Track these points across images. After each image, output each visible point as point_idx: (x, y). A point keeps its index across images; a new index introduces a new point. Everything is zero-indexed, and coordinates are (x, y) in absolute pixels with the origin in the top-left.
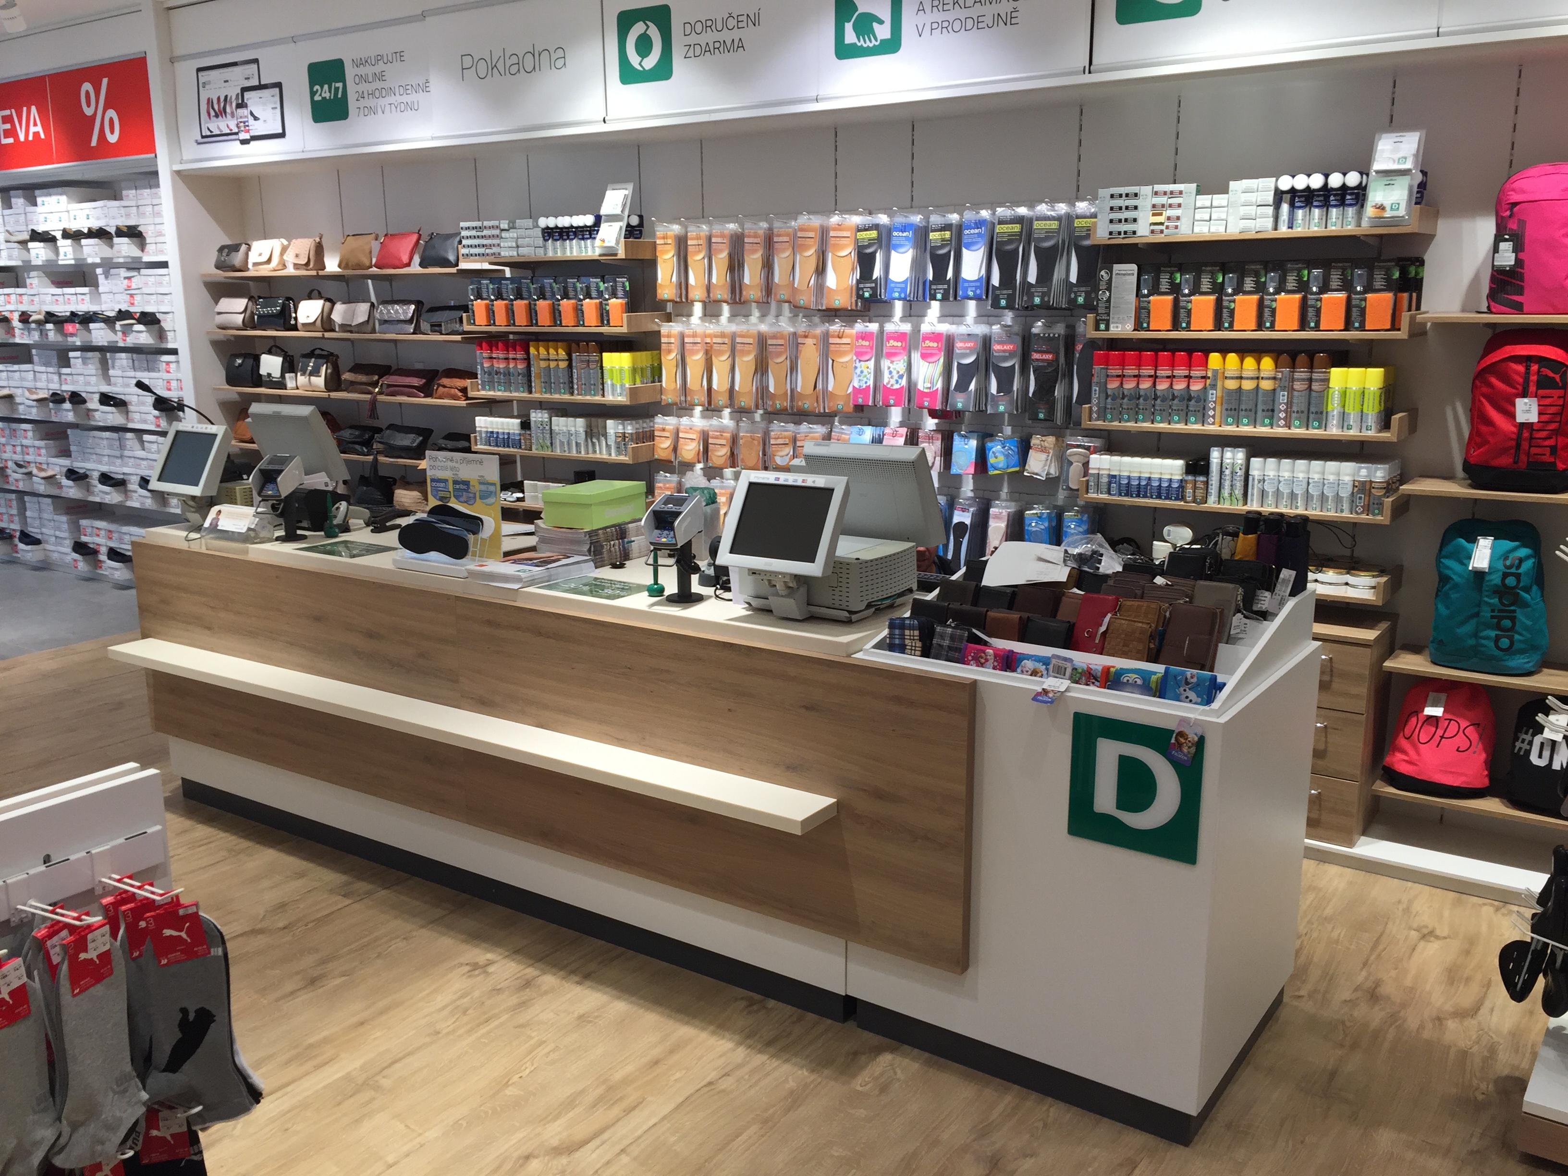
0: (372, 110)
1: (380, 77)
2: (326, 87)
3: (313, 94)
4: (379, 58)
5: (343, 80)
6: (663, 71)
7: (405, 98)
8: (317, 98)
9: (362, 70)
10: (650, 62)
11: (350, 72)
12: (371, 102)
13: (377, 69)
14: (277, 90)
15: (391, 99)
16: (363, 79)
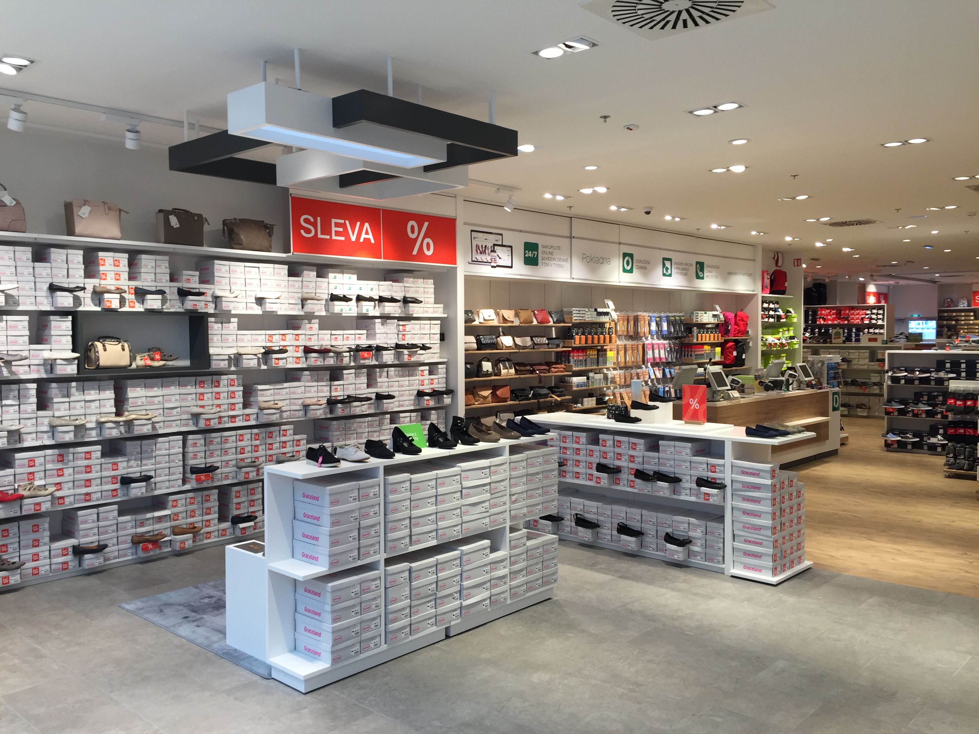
0: (547, 265)
1: (551, 253)
2: (530, 252)
3: (525, 254)
4: (552, 247)
5: (537, 251)
6: (631, 271)
7: (559, 263)
8: (526, 255)
9: (545, 250)
10: (629, 268)
11: (540, 249)
12: (547, 262)
13: (551, 250)
14: (510, 249)
15: (555, 262)
16: (545, 252)
